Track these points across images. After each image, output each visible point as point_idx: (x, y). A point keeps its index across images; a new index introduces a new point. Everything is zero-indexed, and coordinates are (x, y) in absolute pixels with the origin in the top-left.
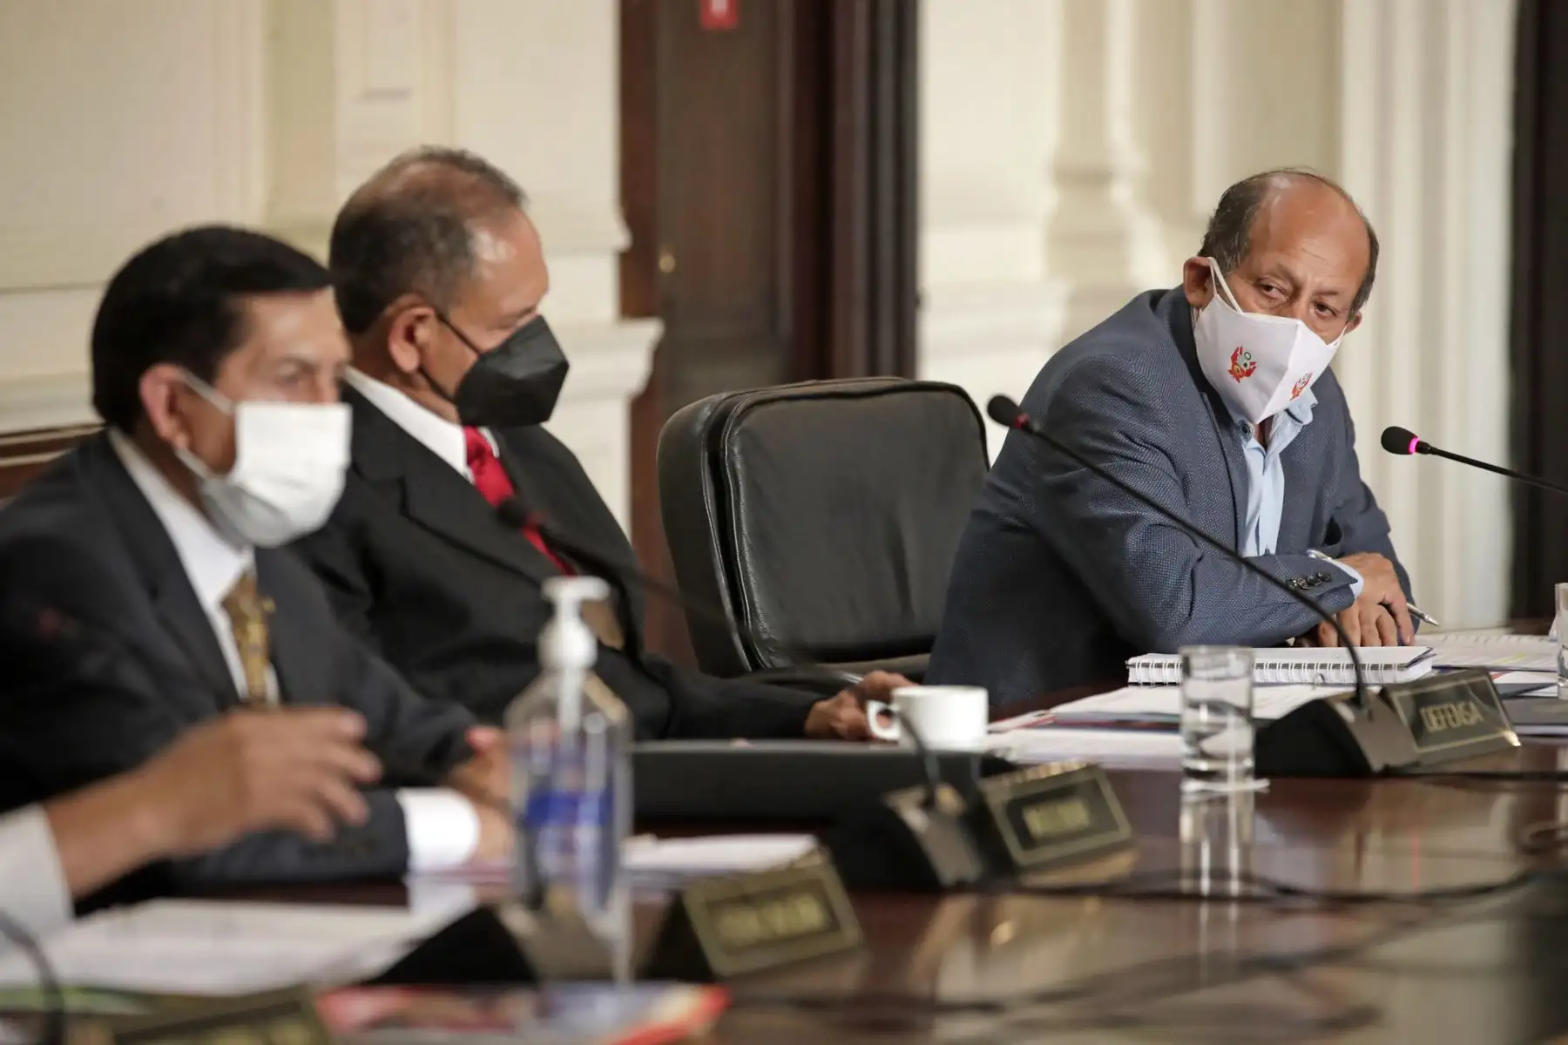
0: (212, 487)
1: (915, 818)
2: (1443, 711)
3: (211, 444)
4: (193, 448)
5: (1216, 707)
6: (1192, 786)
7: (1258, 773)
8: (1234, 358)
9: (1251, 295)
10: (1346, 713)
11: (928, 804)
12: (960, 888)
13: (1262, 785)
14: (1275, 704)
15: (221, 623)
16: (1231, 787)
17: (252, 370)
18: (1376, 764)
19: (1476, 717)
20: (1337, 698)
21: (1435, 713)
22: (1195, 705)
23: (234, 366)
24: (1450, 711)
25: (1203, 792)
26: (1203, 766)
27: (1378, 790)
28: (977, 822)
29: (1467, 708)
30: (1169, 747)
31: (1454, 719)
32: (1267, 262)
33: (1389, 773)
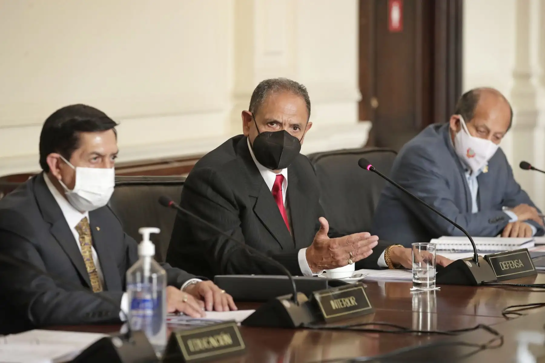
0: (68, 192)
1: (287, 304)
2: (508, 263)
3: (68, 179)
4: (63, 180)
6: (414, 288)
7: (437, 284)
8: (468, 151)
9: (474, 131)
11: (293, 300)
12: (302, 327)
13: (438, 288)
15: (76, 235)
16: (427, 289)
17: (81, 156)
18: (479, 282)
19: (521, 264)
20: (466, 259)
21: (505, 264)
23: (76, 155)
24: (511, 263)
25: (418, 290)
27: (479, 290)
28: (313, 305)
29: (518, 262)
31: (512, 266)
32: (480, 122)
33: (483, 284)
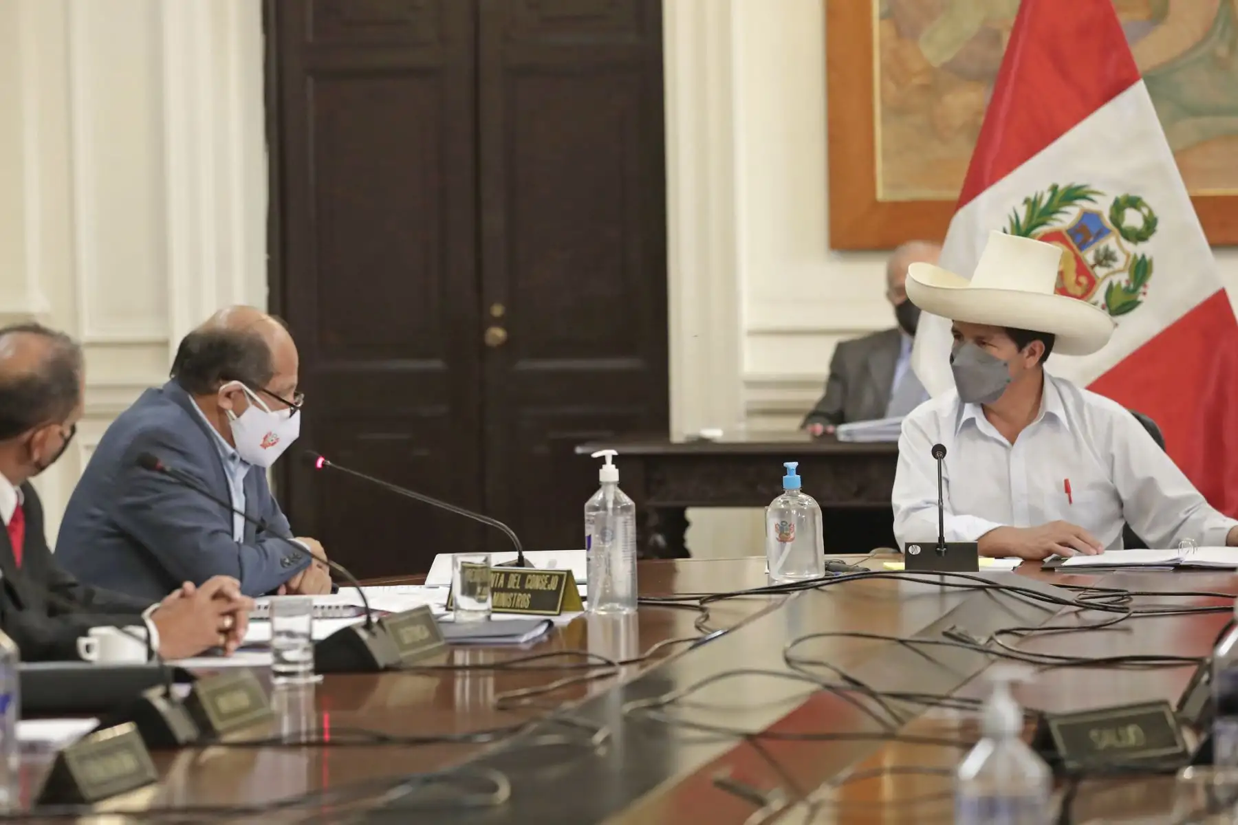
1: (161, 705)
2: (410, 631)
5: (290, 634)
6: (281, 680)
7: (316, 671)
8: (266, 437)
10: (363, 634)
11: (167, 695)
12: (188, 744)
13: (318, 678)
14: (324, 630)
18: (381, 659)
19: (427, 634)
20: (357, 625)
22: (279, 634)
25: (286, 684)
26: (283, 668)
27: (384, 679)
28: (192, 705)
29: (422, 629)
30: (265, 659)
31: (416, 636)
33: (387, 669)
